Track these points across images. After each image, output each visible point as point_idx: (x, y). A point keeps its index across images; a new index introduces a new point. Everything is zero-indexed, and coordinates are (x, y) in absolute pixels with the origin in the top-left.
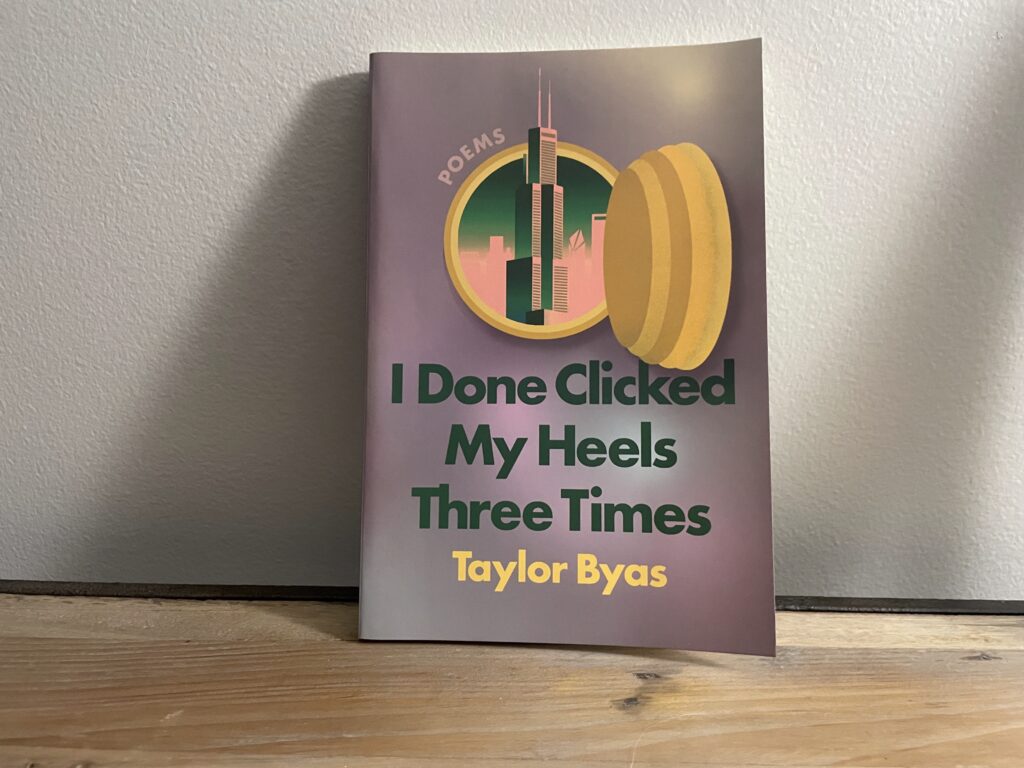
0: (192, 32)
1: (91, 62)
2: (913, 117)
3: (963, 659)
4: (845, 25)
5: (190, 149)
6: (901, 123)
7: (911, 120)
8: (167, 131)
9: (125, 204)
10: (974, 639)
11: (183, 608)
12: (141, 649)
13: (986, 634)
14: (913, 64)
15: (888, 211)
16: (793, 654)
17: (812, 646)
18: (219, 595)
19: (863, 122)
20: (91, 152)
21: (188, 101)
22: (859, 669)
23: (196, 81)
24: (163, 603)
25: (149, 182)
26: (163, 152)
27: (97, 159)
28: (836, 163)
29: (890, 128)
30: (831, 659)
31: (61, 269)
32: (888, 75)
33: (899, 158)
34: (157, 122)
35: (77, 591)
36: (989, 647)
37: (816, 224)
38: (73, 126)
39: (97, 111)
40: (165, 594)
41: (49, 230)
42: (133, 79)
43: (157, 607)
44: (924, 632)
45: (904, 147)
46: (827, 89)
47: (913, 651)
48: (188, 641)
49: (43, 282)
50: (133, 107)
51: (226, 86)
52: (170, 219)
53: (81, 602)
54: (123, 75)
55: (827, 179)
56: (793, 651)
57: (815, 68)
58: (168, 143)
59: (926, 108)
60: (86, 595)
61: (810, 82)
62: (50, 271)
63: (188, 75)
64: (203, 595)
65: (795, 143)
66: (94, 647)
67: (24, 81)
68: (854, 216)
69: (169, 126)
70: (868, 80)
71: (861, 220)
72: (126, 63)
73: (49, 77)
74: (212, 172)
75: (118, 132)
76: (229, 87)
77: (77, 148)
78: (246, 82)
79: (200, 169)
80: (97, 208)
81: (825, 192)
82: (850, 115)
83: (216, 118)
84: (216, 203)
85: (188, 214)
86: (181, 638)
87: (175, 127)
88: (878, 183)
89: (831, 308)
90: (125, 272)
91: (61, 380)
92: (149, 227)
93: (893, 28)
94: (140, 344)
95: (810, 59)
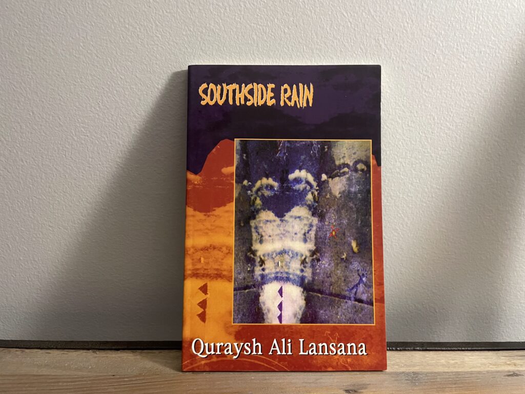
0: (111, 60)
1: (59, 75)
2: (474, 103)
3: (505, 376)
4: (441, 58)
5: (110, 118)
6: (468, 105)
7: (474, 104)
8: (98, 109)
9: (76, 146)
10: (509, 364)
11: (108, 355)
12: (90, 380)
13: (515, 361)
14: (475, 76)
15: (462, 148)
16: (421, 376)
17: (430, 371)
18: (126, 347)
19: (450, 105)
20: (59, 120)
21: (109, 94)
22: (455, 384)
23: (113, 84)
24: (98, 352)
25: (88, 135)
26: (96, 120)
27: (61, 123)
28: (436, 124)
29: (463, 108)
30: (440, 379)
31: (41, 178)
32: (462, 82)
33: (468, 123)
34: (93, 105)
35: (52, 346)
36: (517, 369)
37: (427, 155)
38: (49, 106)
39: (61, 99)
40: (98, 347)
41: (36, 159)
42: (81, 83)
43: (95, 355)
44: (484, 361)
45: (470, 117)
46: (432, 89)
47: (479, 373)
48: (114, 376)
49: (32, 185)
50: (81, 98)
51: (129, 87)
52: (99, 153)
53: (55, 353)
54: (75, 82)
55: (432, 133)
56: (421, 375)
57: (426, 79)
58: (99, 115)
59: (482, 98)
60: (57, 348)
61: (423, 85)
62: (36, 179)
63: (110, 82)
64: (118, 347)
65: (416, 115)
66: (66, 380)
67: (23, 84)
68: (445, 150)
69: (99, 107)
70: (453, 84)
71: (449, 152)
72: (77, 76)
73: (36, 82)
74: (121, 130)
75: (72, 110)
76: (131, 88)
77: (51, 117)
78: (140, 85)
79: (115, 128)
80: (61, 148)
81: (431, 139)
82: (443, 101)
83: (124, 103)
84: (123, 145)
85: (108, 151)
86: (110, 374)
87: (102, 107)
88: (457, 134)
89: (434, 196)
90: (75, 179)
91: (41, 234)
92: (88, 157)
93: (465, 60)
94: (82, 216)
95: (424, 75)
